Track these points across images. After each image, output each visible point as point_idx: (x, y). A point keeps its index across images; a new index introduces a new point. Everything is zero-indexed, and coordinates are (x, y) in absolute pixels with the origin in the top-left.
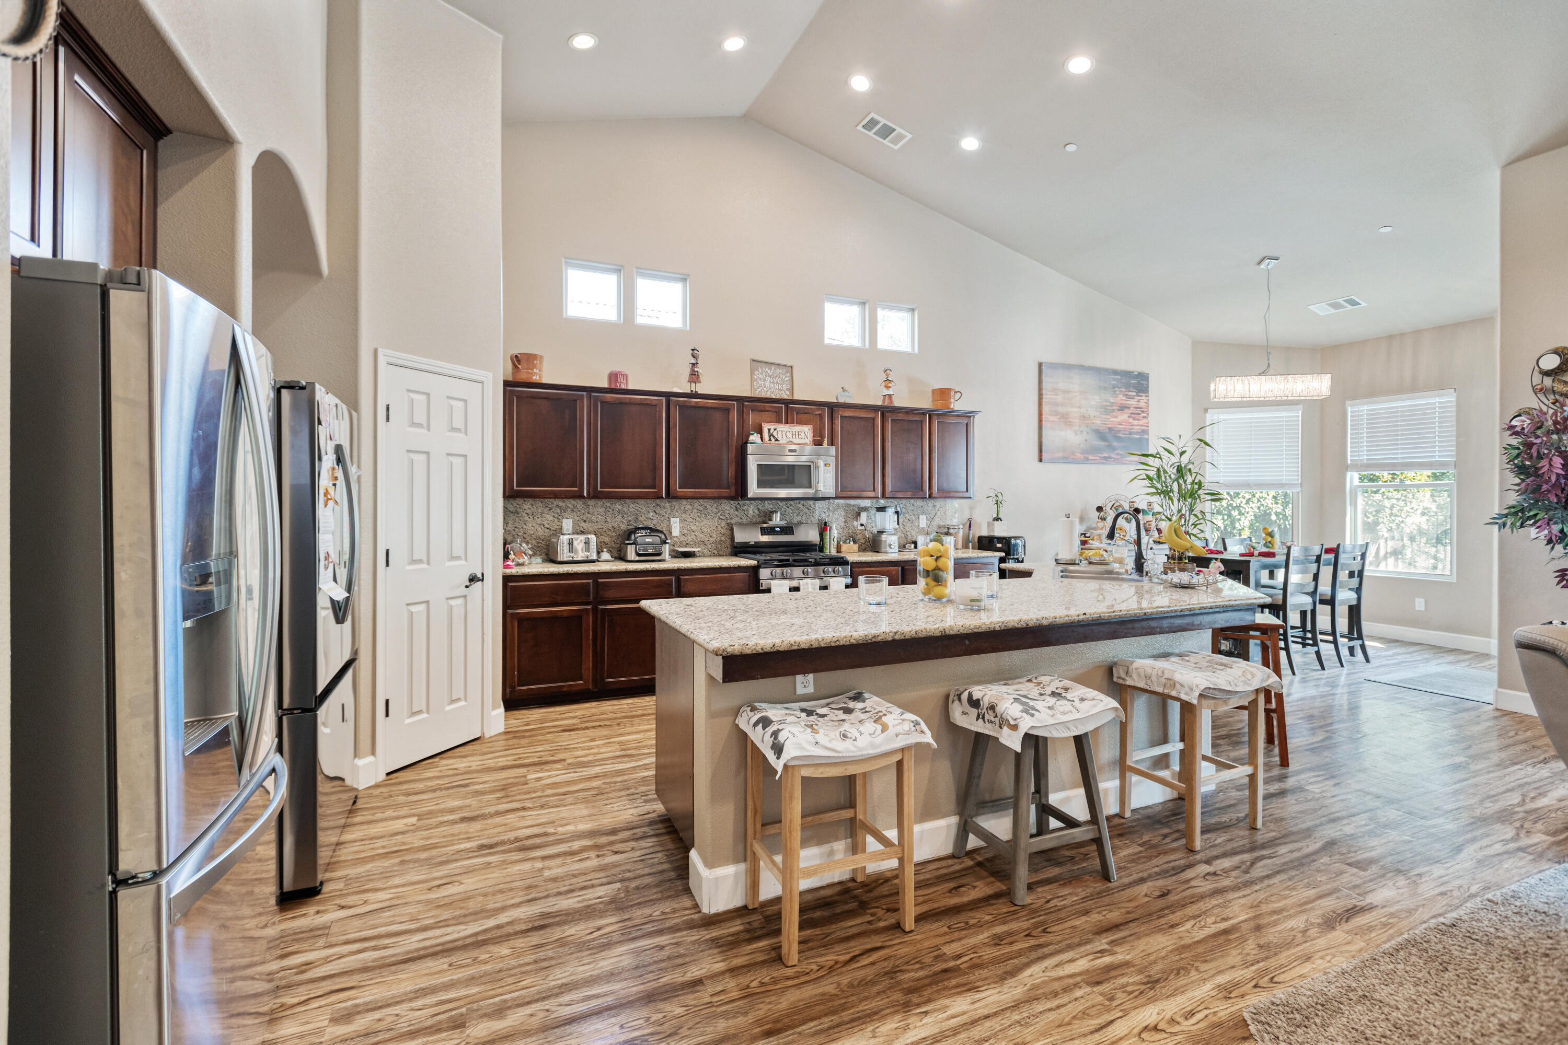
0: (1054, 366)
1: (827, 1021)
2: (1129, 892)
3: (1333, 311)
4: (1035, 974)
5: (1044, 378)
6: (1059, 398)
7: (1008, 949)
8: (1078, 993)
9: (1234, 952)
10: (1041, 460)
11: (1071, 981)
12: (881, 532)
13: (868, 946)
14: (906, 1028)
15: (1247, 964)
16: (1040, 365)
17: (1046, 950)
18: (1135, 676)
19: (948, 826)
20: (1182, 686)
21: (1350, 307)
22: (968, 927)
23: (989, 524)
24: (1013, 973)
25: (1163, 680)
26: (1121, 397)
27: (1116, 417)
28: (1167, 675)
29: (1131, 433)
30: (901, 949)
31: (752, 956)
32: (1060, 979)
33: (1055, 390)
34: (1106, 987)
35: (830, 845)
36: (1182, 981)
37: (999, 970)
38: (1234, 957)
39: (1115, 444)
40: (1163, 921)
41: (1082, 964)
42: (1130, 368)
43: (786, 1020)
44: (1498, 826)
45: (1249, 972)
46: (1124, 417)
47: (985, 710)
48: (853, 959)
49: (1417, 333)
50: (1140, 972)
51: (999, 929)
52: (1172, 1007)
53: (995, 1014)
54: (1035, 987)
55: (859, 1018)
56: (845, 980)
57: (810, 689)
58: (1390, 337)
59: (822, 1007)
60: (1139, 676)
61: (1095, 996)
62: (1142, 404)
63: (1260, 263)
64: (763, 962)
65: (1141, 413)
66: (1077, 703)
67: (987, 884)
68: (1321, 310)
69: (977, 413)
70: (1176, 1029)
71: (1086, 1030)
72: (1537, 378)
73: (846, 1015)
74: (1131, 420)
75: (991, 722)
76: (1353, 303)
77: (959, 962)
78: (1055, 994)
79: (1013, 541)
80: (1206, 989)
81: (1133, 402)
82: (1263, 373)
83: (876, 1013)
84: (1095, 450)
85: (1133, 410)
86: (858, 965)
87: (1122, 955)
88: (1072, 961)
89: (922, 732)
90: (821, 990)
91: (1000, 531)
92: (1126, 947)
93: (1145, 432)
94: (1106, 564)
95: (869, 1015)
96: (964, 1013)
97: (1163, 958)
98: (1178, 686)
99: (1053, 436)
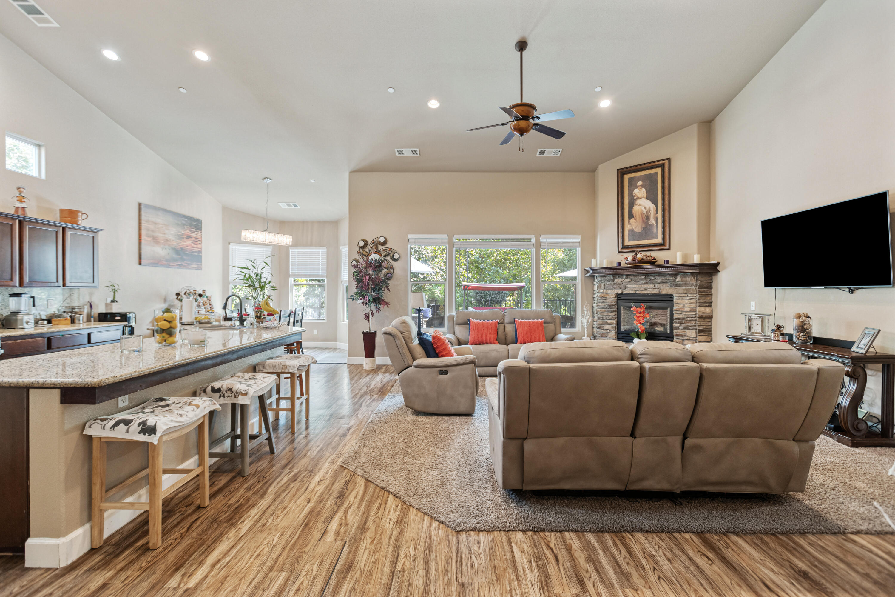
0: (148, 206)
1: (202, 549)
2: (283, 453)
3: (287, 207)
4: (272, 490)
5: (143, 213)
6: (151, 227)
7: (255, 489)
8: (292, 486)
9: (327, 453)
10: (140, 264)
11: (286, 485)
12: (16, 313)
13: (192, 521)
14: (240, 529)
15: (332, 454)
16: (140, 205)
17: (270, 482)
18: (267, 368)
19: (195, 461)
20: (290, 367)
21: (294, 207)
22: (231, 492)
23: (107, 305)
24: (265, 493)
25: (281, 366)
26: (188, 231)
27: (185, 242)
28: (283, 364)
29: (193, 252)
30: (210, 513)
31: (128, 559)
32: (282, 486)
33: (148, 221)
34: (299, 480)
35: (138, 493)
36: (319, 467)
37: (259, 495)
38: (328, 454)
39: (185, 257)
40: (301, 455)
41: (286, 479)
42: (191, 215)
43: (181, 561)
44: (366, 396)
45: (334, 455)
46: (189, 242)
47: (224, 392)
48: (189, 528)
49: (313, 223)
50: (305, 471)
51: (246, 486)
52: (321, 473)
53: (269, 506)
54: (275, 493)
55: (216, 540)
56: (194, 535)
57: (126, 403)
58: (303, 222)
59: (194, 548)
60: (270, 367)
61: (297, 483)
62: (199, 236)
63: (264, 179)
64: (138, 557)
65: (198, 241)
66: (262, 379)
67: (225, 476)
68: (283, 205)
69: (101, 230)
70: (326, 477)
71: (303, 492)
72: (358, 249)
73: (209, 542)
74: (193, 245)
75: (229, 396)
76: (295, 206)
77: (240, 502)
78: (285, 490)
79: (128, 315)
80: (326, 465)
81: (193, 235)
82: (265, 231)
83: (222, 534)
84: (174, 260)
85: (194, 239)
86: (194, 528)
87: (296, 471)
88: (282, 480)
89: (215, 404)
90: (186, 544)
91: (116, 309)
92: (295, 468)
93: (200, 252)
94: (210, 323)
95: (220, 536)
96: (258, 513)
97: (309, 464)
98: (288, 367)
99: (147, 250)
